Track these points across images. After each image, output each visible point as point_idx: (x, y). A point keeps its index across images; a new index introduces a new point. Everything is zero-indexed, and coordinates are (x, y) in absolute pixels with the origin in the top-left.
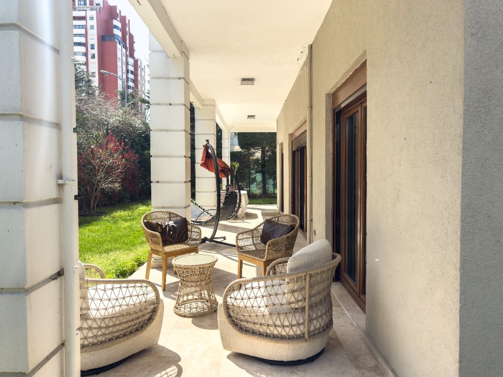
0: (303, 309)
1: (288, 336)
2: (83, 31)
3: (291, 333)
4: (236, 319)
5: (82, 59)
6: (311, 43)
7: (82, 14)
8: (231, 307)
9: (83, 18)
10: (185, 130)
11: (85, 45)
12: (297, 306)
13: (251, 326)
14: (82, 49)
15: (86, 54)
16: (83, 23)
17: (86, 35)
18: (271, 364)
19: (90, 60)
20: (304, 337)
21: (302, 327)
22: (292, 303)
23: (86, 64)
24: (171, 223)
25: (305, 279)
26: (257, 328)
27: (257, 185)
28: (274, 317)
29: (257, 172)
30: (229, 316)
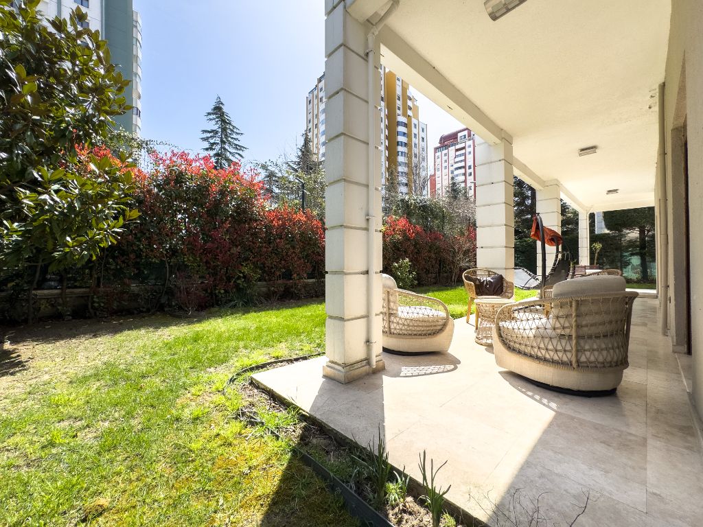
0: (570, 336)
1: (552, 359)
2: (463, 158)
3: (556, 358)
4: (506, 339)
5: (462, 178)
6: (663, 81)
7: (463, 145)
8: (502, 328)
9: (464, 148)
10: (505, 203)
11: (464, 167)
12: (563, 333)
13: (517, 346)
14: (462, 171)
15: (465, 174)
16: (463, 151)
17: (465, 160)
18: (538, 386)
19: (468, 178)
20: (571, 365)
21: (569, 355)
22: (558, 328)
23: (465, 181)
24: (489, 279)
25: (571, 306)
26: (522, 348)
27: (632, 269)
28: (539, 340)
29: (632, 254)
30: (500, 336)
